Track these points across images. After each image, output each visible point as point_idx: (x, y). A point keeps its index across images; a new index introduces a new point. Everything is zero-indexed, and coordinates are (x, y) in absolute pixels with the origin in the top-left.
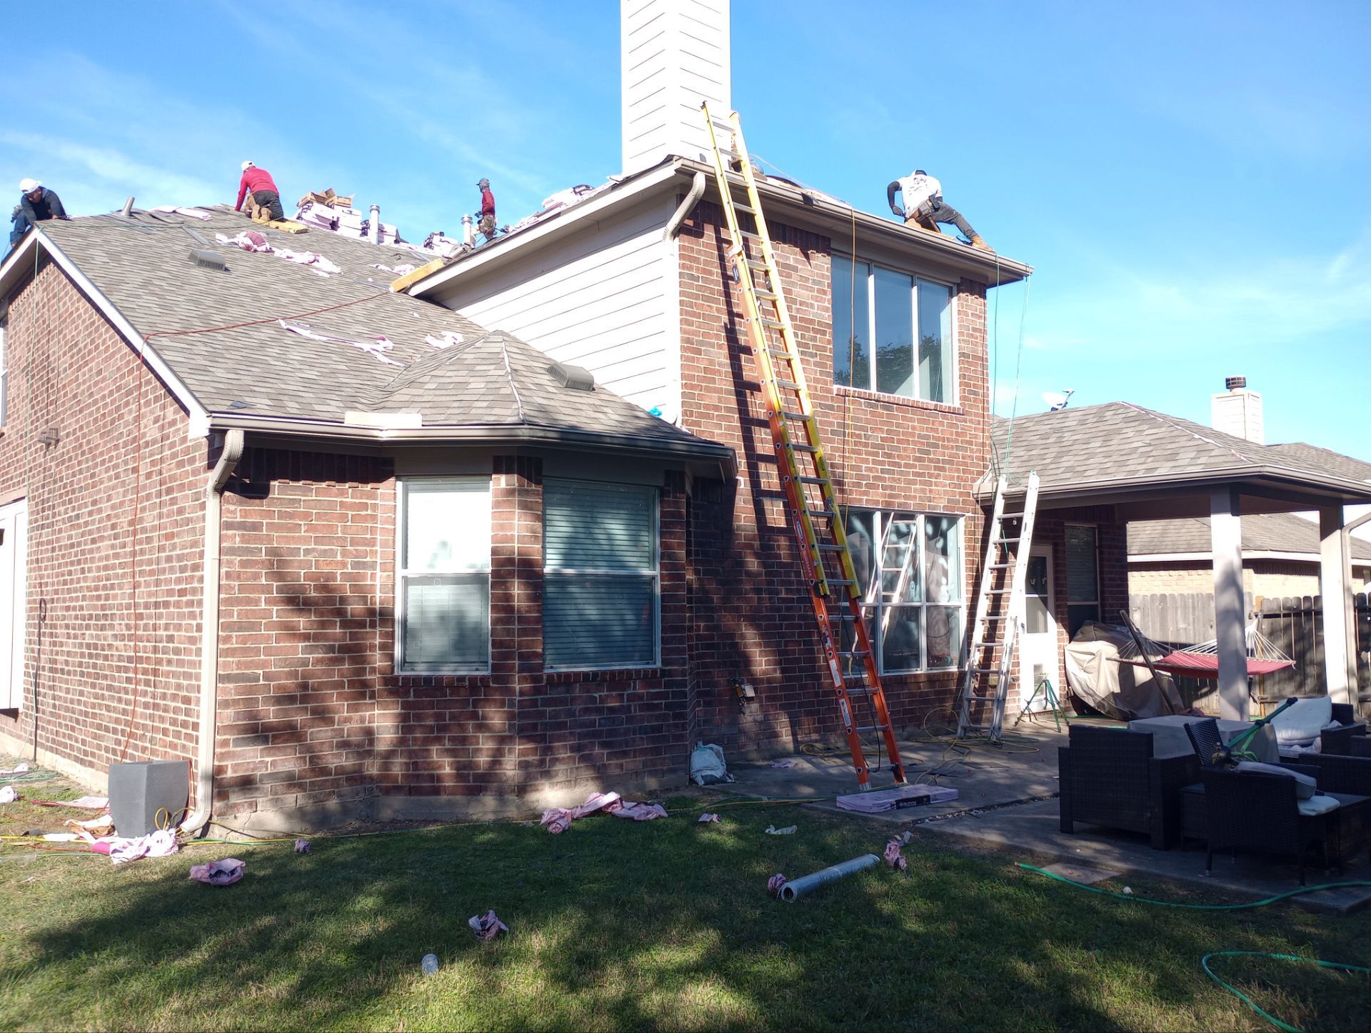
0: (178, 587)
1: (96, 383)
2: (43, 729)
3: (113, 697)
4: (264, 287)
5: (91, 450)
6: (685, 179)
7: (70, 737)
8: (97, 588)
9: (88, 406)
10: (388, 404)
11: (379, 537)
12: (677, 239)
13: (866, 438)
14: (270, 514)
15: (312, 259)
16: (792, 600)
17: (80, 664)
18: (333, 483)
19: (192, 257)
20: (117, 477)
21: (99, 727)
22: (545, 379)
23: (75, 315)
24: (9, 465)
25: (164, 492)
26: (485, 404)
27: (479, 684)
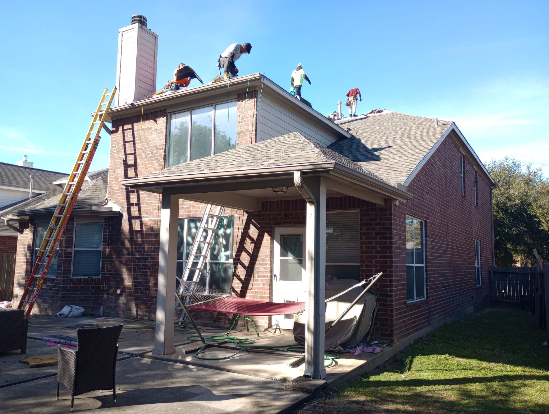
16: (140, 258)
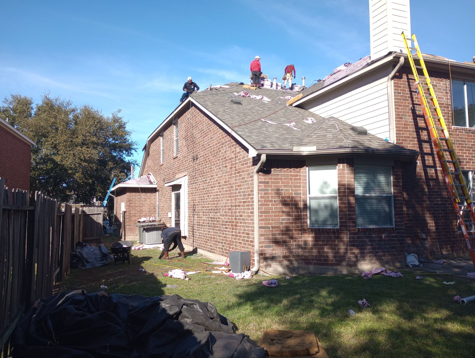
0: (243, 201)
1: (210, 142)
2: (196, 242)
3: (221, 233)
4: (253, 108)
5: (209, 161)
6: (396, 59)
7: (206, 244)
8: (213, 201)
9: (208, 148)
10: (303, 143)
11: (301, 185)
12: (393, 80)
13: (465, 145)
14: (271, 179)
15: (261, 97)
17: (208, 223)
18: (288, 169)
19: (232, 101)
20: (220, 168)
21: (216, 241)
22: (351, 132)
23: (202, 122)
24: (180, 166)
25: (237, 173)
26: (334, 142)
27: (336, 231)
